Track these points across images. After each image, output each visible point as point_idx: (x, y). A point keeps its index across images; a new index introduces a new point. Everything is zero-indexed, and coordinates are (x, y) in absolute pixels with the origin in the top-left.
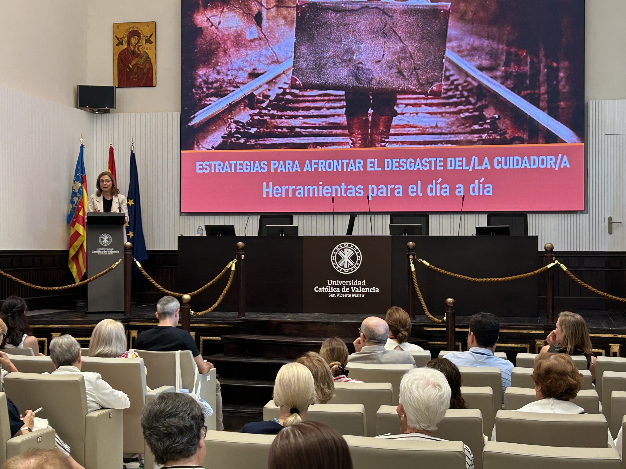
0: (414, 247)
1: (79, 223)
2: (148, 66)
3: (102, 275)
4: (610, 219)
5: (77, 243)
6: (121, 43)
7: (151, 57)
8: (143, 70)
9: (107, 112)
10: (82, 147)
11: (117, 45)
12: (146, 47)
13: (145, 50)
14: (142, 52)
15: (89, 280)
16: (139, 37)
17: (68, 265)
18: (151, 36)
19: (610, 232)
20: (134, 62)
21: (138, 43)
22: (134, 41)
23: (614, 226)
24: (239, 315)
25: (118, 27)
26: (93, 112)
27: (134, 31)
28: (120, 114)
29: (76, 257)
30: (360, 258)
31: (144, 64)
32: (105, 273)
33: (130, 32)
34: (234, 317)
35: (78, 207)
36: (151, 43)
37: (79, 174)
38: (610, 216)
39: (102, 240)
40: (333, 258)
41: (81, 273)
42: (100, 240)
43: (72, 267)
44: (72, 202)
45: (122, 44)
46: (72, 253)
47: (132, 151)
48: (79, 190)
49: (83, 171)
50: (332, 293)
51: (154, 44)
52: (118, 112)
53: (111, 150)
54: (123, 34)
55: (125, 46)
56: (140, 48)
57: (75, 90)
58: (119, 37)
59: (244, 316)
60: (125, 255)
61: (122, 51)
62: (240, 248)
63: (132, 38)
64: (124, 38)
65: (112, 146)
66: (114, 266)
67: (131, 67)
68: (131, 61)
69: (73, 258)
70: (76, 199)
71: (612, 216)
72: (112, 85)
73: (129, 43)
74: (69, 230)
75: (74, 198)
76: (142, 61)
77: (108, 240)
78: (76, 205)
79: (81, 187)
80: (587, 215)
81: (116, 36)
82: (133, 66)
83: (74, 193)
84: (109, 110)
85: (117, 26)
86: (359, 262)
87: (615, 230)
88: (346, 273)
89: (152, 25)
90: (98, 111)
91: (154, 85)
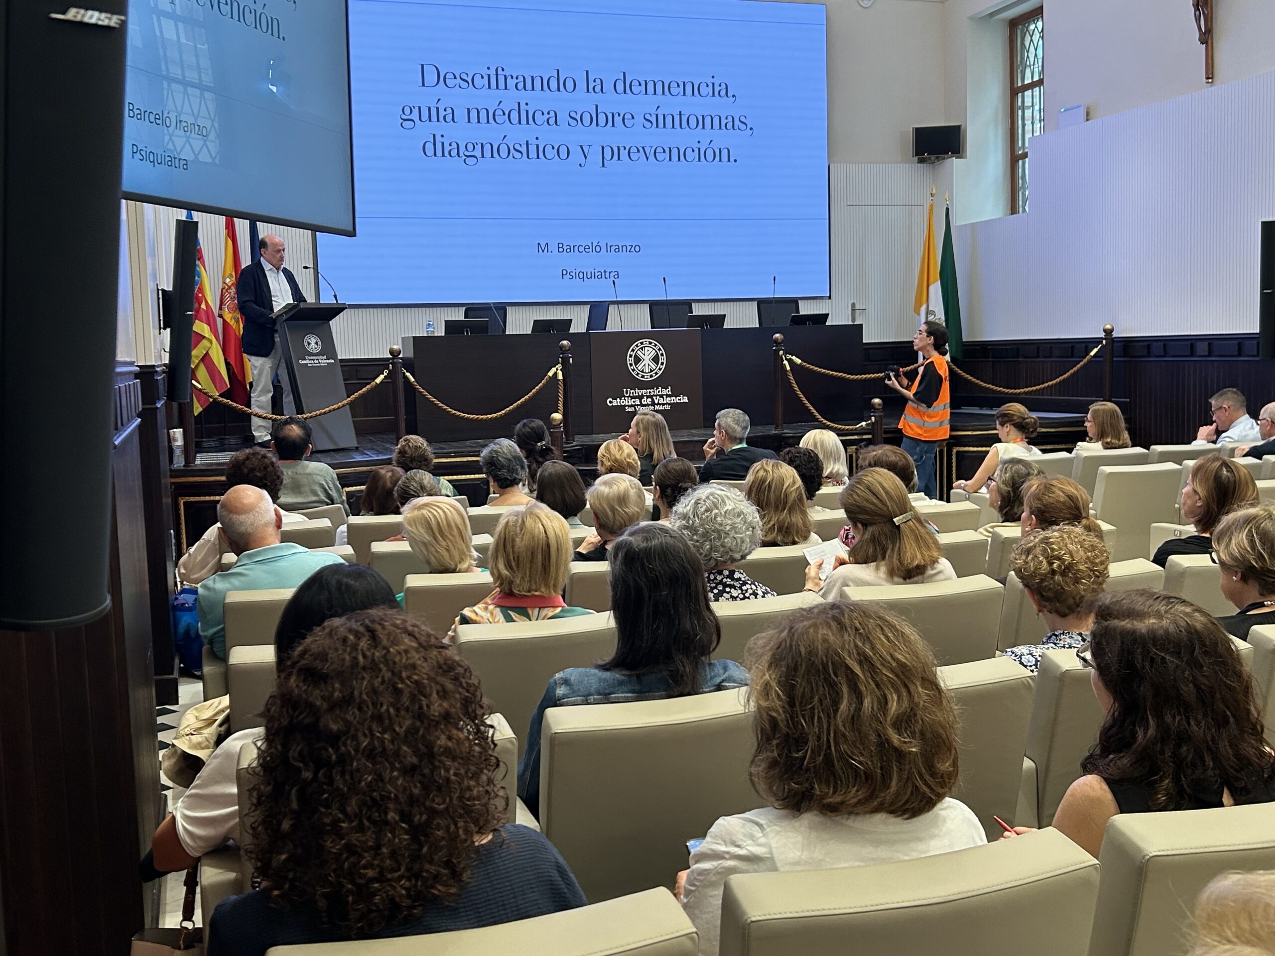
4: (853, 305)
23: (857, 312)
30: (663, 360)
38: (852, 301)
39: (309, 344)
40: (630, 360)
42: (306, 344)
50: (629, 406)
62: (567, 349)
71: (855, 302)
77: (316, 343)
86: (662, 364)
87: (859, 318)
88: (647, 378)
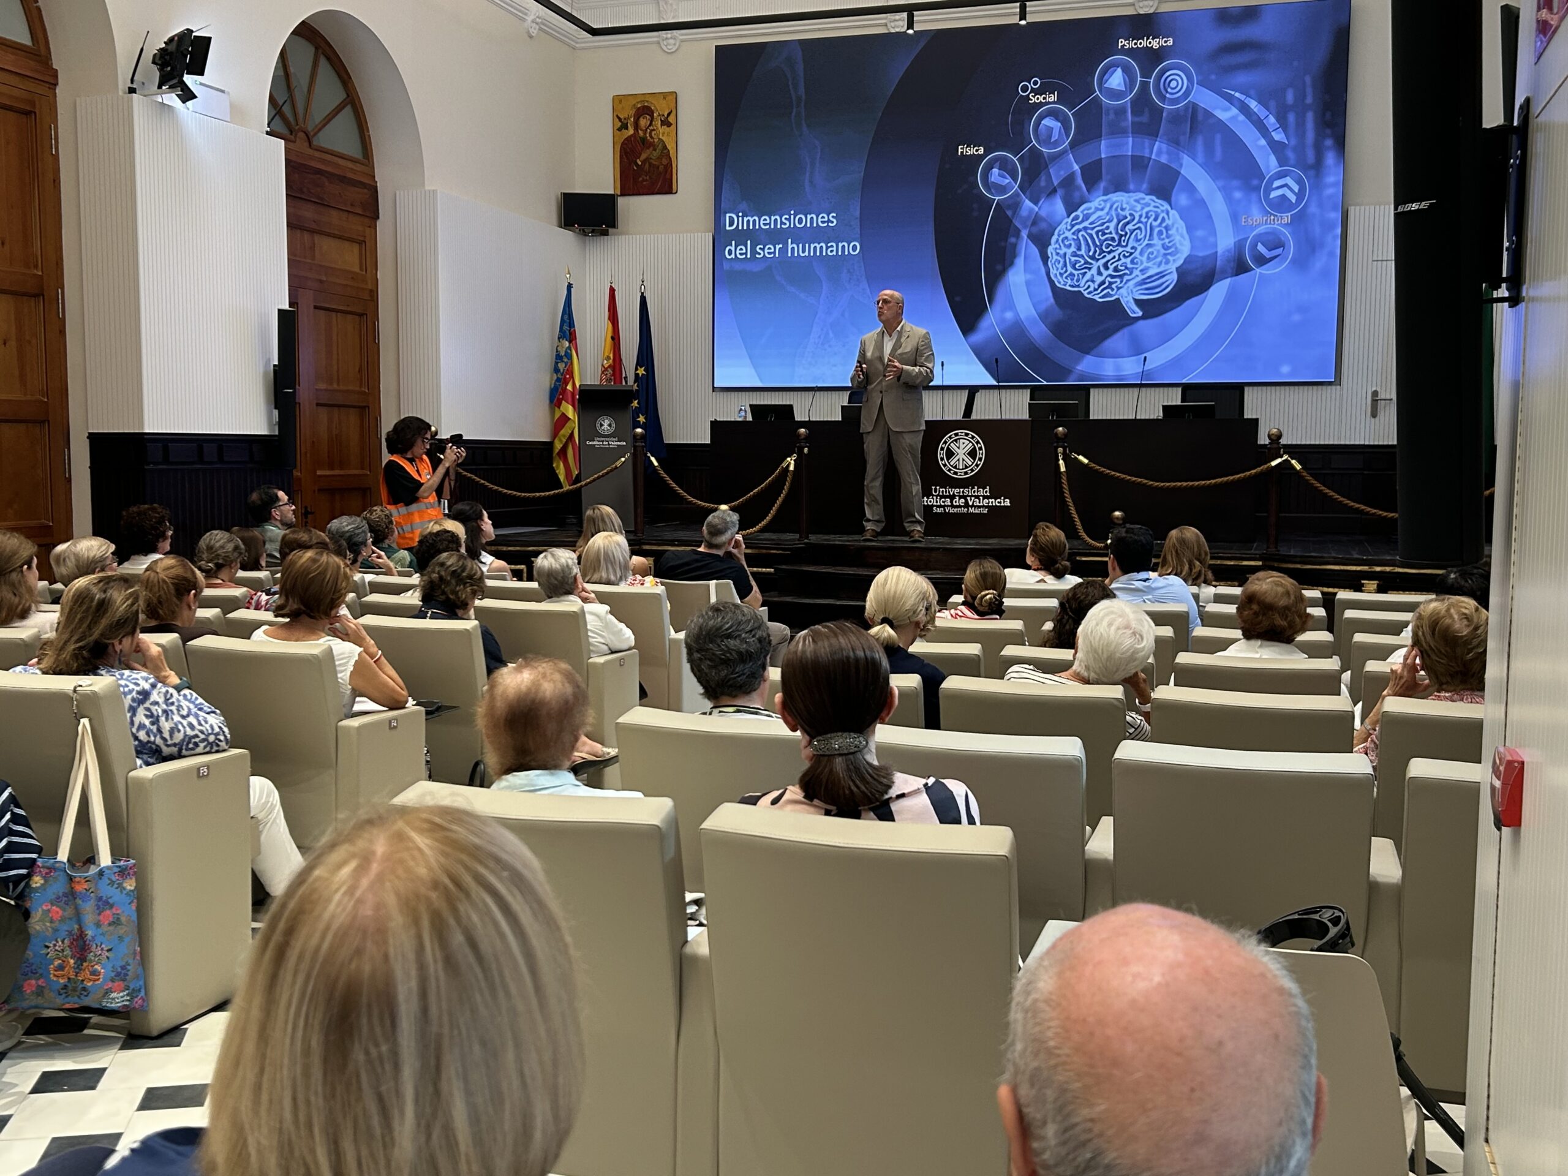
0: (1066, 435)
1: (567, 402)
2: (665, 162)
3: (603, 476)
4: (1375, 393)
5: (565, 432)
6: (624, 126)
7: (669, 147)
8: (658, 168)
9: (605, 233)
10: (570, 286)
11: (619, 129)
12: (662, 133)
13: (661, 137)
14: (656, 140)
15: (583, 483)
16: (652, 116)
17: (552, 464)
18: (669, 114)
19: (1374, 415)
20: (644, 156)
21: (651, 124)
22: (643, 122)
23: (1381, 404)
24: (800, 537)
25: (620, 101)
26: (585, 234)
27: (644, 107)
28: (623, 237)
29: (564, 450)
30: (982, 454)
31: (659, 158)
32: (607, 473)
33: (639, 108)
34: (794, 540)
35: (565, 378)
36: (669, 125)
37: (566, 327)
38: (1374, 389)
39: (602, 425)
40: (941, 454)
41: (572, 477)
42: (598, 425)
43: (558, 466)
44: (556, 370)
45: (627, 128)
46: (558, 446)
47: (642, 293)
48: (566, 352)
49: (571, 324)
50: (938, 506)
51: (673, 127)
52: (621, 234)
53: (612, 291)
54: (628, 113)
55: (631, 131)
56: (653, 133)
57: (558, 199)
58: (622, 117)
59: (807, 538)
60: (635, 447)
61: (626, 139)
62: (803, 437)
63: (641, 119)
64: (629, 118)
65: (613, 285)
66: (618, 464)
67: (640, 163)
68: (641, 154)
69: (558, 454)
70: (561, 366)
71: (1379, 390)
72: (611, 192)
73: (636, 126)
74: (553, 413)
75: (559, 365)
76: (655, 154)
77: (610, 425)
78: (562, 375)
79: (569, 348)
80: (1338, 387)
81: (617, 116)
82: (643, 162)
83: (559, 357)
84: (608, 231)
85: (618, 100)
86: (980, 459)
87: (1382, 413)
88: (961, 476)
89: (671, 98)
90: (593, 232)
91: (674, 191)
